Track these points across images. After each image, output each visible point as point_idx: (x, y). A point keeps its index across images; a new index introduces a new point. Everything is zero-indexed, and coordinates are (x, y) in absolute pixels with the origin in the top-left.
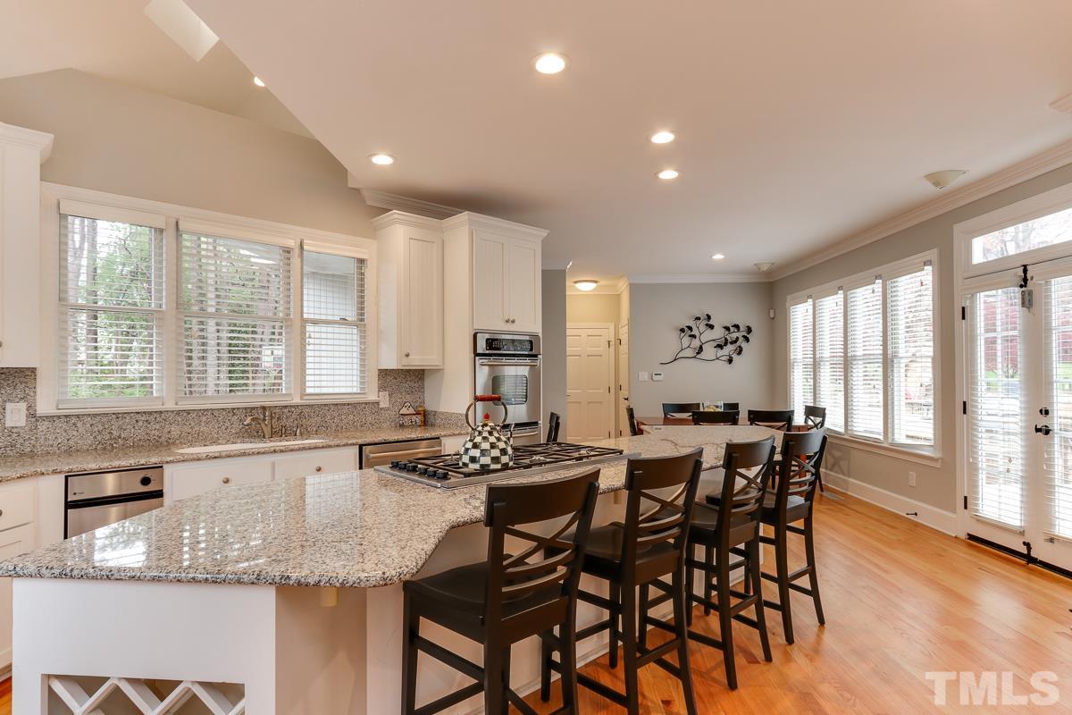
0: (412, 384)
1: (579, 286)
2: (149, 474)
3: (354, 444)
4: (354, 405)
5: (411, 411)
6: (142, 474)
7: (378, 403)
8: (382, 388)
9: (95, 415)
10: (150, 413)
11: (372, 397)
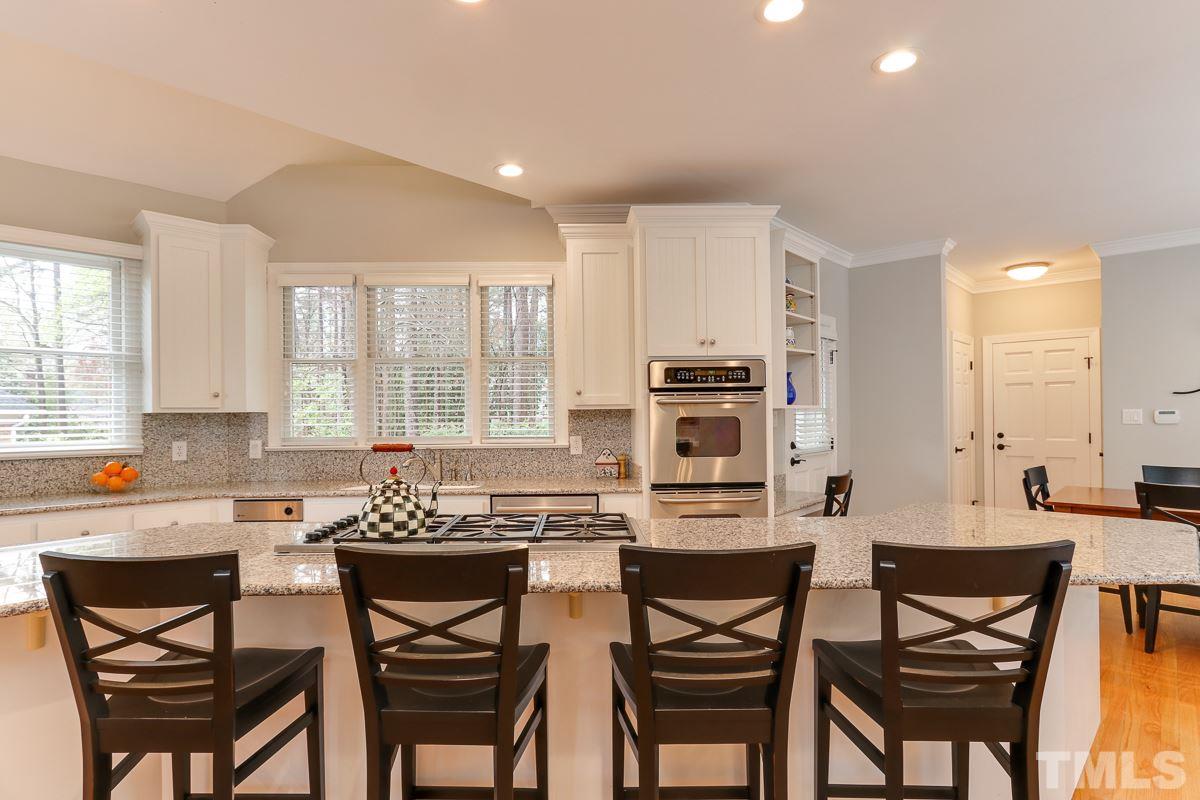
0: (614, 428)
1: (1014, 274)
2: (291, 505)
3: (484, 494)
4: (540, 451)
5: (612, 459)
6: (286, 505)
7: (568, 449)
8: (572, 432)
9: (306, 452)
10: (346, 452)
11: (562, 442)
